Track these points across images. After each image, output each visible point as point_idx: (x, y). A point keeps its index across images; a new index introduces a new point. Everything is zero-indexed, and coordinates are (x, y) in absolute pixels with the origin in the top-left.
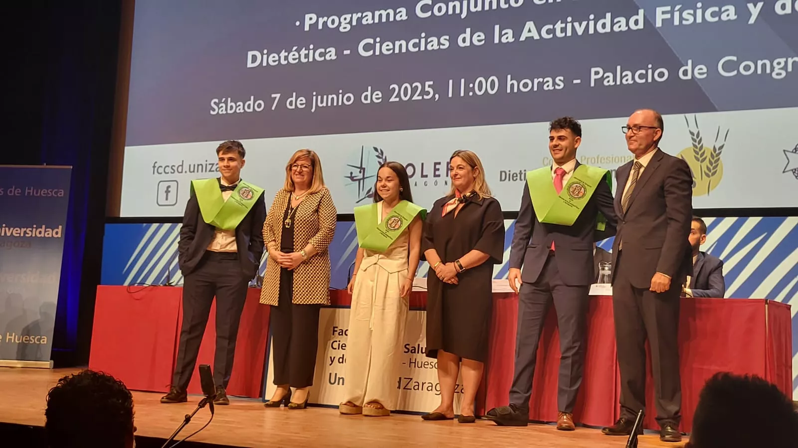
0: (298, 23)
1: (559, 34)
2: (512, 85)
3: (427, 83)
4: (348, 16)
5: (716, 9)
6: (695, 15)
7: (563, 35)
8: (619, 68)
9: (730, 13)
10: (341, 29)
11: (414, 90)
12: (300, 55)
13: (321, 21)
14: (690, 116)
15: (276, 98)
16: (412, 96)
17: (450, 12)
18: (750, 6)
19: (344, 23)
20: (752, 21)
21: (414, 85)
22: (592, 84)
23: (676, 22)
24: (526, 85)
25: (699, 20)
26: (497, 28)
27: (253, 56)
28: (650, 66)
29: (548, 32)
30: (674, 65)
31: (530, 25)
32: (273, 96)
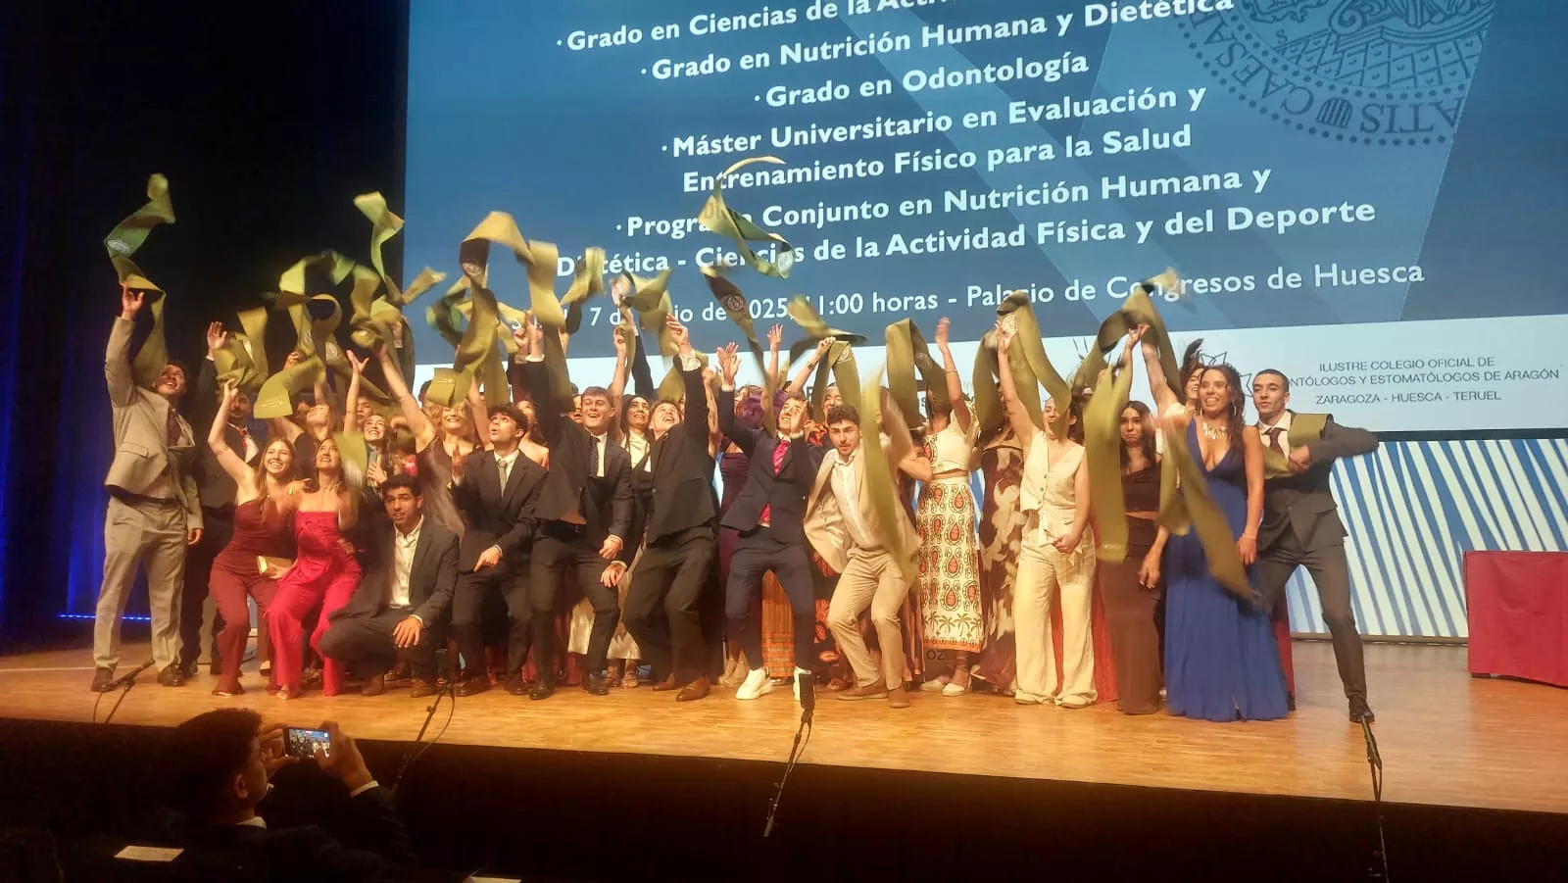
0: (619, 227)
1: (931, 249)
2: (879, 304)
3: (780, 300)
4: (682, 222)
5: (1103, 227)
6: (1080, 232)
7: (935, 250)
8: (999, 287)
9: (1118, 231)
10: (674, 236)
11: (765, 308)
12: (623, 264)
13: (648, 225)
14: (1080, 339)
15: (595, 312)
16: (762, 315)
17: (804, 221)
18: (1139, 225)
19: (678, 229)
20: (1141, 240)
21: (765, 302)
22: (970, 304)
23: (1060, 239)
24: (894, 304)
25: (1085, 238)
26: (859, 240)
27: (564, 263)
28: (1033, 285)
29: (918, 246)
30: (1060, 285)
31: (897, 238)
32: (592, 309)
